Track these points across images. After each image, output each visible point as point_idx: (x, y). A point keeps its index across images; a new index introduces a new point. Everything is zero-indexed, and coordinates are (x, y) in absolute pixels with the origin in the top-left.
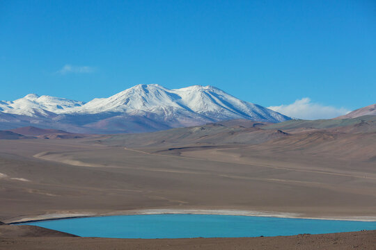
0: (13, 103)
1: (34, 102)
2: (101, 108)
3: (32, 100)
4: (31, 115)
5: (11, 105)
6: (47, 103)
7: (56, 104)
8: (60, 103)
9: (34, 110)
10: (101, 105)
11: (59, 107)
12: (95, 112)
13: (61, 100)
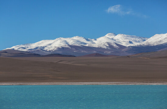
0: (96, 40)
1: (112, 39)
2: (160, 41)
3: (111, 37)
4: (105, 47)
5: (95, 42)
6: (122, 40)
7: (128, 40)
8: (132, 39)
9: (108, 43)
10: (160, 39)
11: (130, 42)
12: (155, 44)
13: (133, 37)
